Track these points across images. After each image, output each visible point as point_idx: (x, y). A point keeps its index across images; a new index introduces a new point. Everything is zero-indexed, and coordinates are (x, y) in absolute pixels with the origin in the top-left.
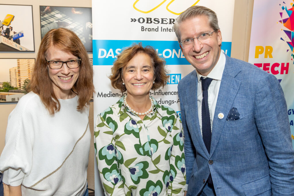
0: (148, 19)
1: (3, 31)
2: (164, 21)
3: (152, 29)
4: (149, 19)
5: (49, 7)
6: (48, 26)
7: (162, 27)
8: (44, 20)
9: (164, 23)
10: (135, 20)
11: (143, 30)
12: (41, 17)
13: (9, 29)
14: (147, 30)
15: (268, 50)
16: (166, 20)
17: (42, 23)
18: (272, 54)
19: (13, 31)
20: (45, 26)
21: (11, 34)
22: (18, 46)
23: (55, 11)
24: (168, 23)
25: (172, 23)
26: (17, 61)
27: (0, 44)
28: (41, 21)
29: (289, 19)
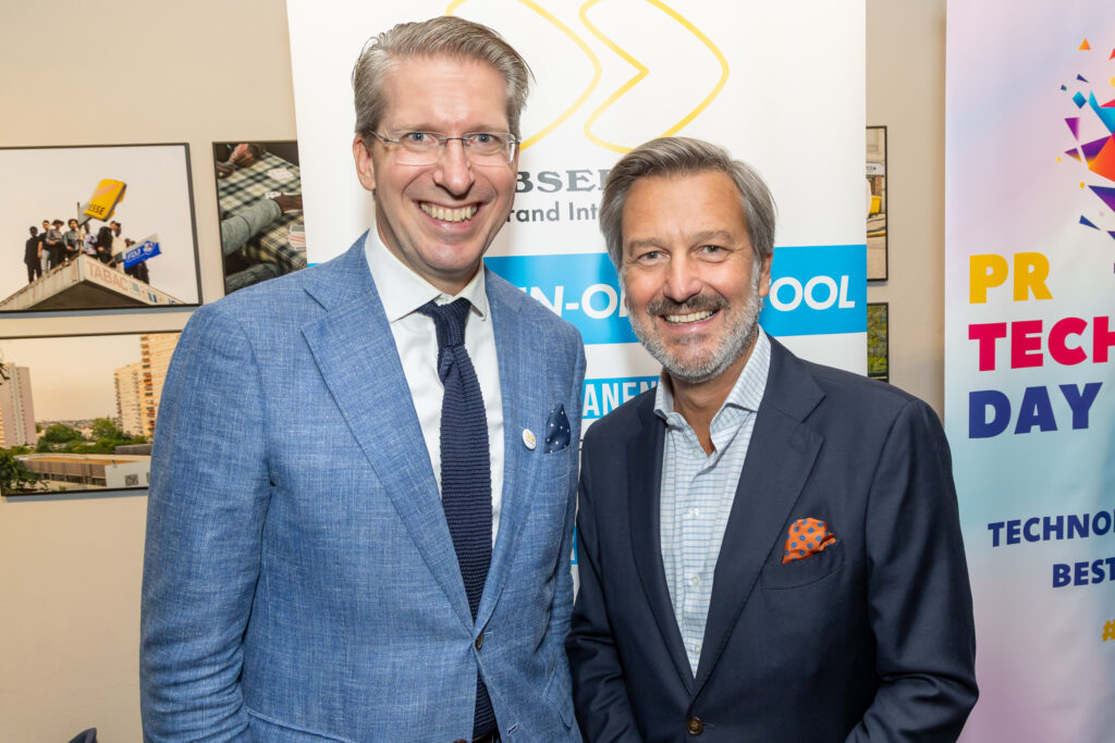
1: (87, 237)
5: (246, 146)
6: (244, 214)
8: (231, 193)
12: (219, 181)
13: (110, 230)
15: (1027, 269)
17: (222, 202)
18: (1049, 282)
19: (123, 236)
20: (235, 213)
21: (118, 247)
22: (141, 290)
23: (269, 157)
24: (594, 187)
26: (140, 342)
27: (80, 283)
28: (219, 198)
29: (1111, 140)
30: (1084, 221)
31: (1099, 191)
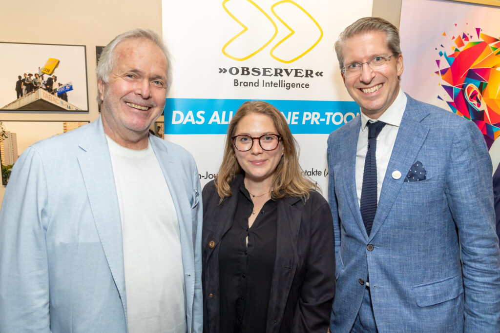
0: (243, 69)
1: (43, 82)
2: (267, 72)
3: (250, 83)
4: (245, 69)
7: (263, 81)
9: (267, 74)
10: (225, 71)
11: (236, 84)
13: (52, 79)
14: (242, 84)
16: (270, 70)
19: (58, 82)
21: (55, 86)
22: (64, 104)
24: (273, 76)
25: (278, 74)
26: (63, 125)
27: (39, 100)
29: (450, 69)
30: (439, 97)
31: (445, 87)
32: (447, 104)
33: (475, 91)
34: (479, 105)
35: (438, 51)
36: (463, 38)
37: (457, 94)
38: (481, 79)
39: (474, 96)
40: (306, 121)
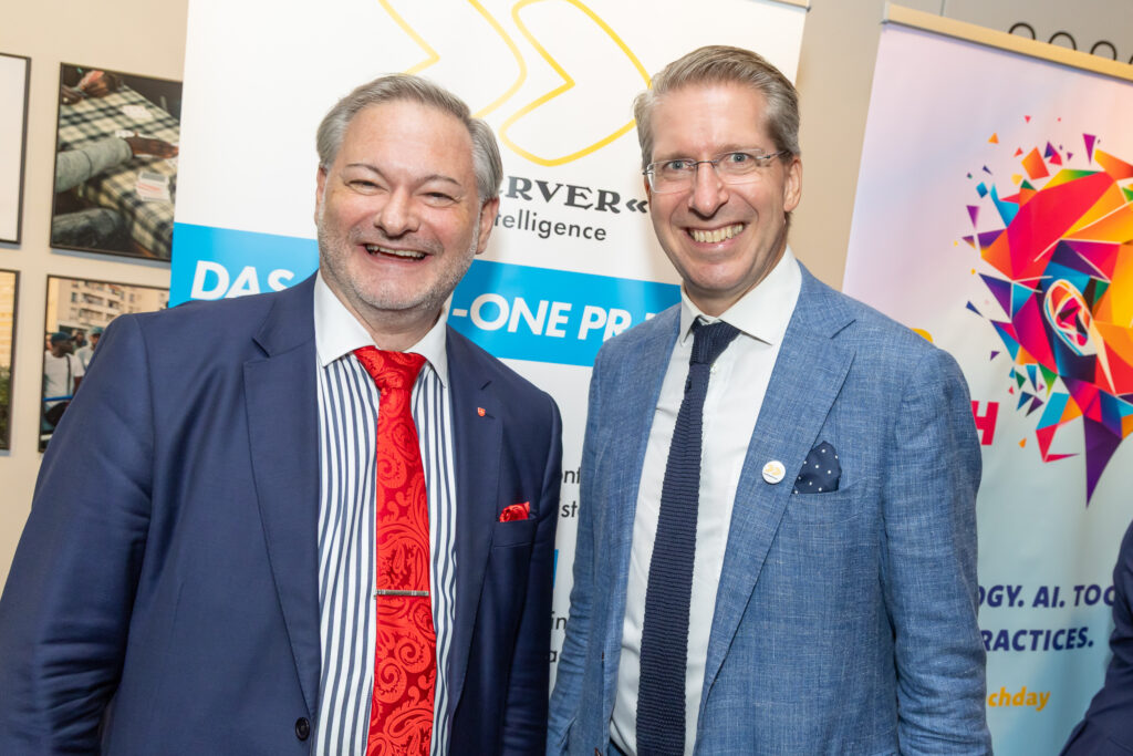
5: (101, 74)
6: (87, 149)
8: (74, 123)
12: (63, 107)
17: (62, 132)
20: (77, 146)
23: (126, 90)
28: (59, 126)
29: (1005, 234)
30: (970, 306)
31: (989, 281)
32: (992, 328)
33: (1073, 301)
34: (1082, 340)
35: (975, 182)
36: (1046, 155)
37: (1023, 304)
38: (1091, 271)
39: (1069, 314)
40: (591, 332)
